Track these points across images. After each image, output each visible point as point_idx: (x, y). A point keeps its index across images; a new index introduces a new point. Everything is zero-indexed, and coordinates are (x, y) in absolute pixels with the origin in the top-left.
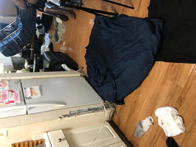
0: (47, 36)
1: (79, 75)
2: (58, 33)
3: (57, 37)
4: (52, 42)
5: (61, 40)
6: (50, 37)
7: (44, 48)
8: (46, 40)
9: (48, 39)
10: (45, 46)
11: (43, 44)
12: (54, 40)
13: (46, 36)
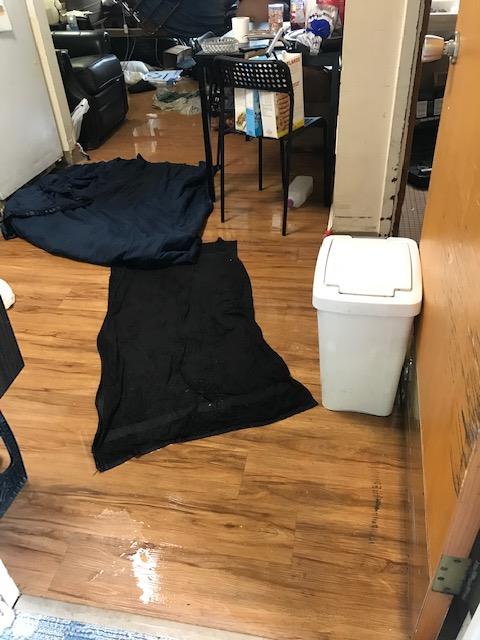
0: (173, 74)
1: (67, 149)
2: (182, 100)
3: (170, 98)
4: (159, 89)
5: (162, 108)
6: (170, 82)
7: (139, 70)
8: (163, 73)
9: (167, 79)
10: (145, 73)
11: (151, 68)
12: (162, 93)
13: (174, 71)
